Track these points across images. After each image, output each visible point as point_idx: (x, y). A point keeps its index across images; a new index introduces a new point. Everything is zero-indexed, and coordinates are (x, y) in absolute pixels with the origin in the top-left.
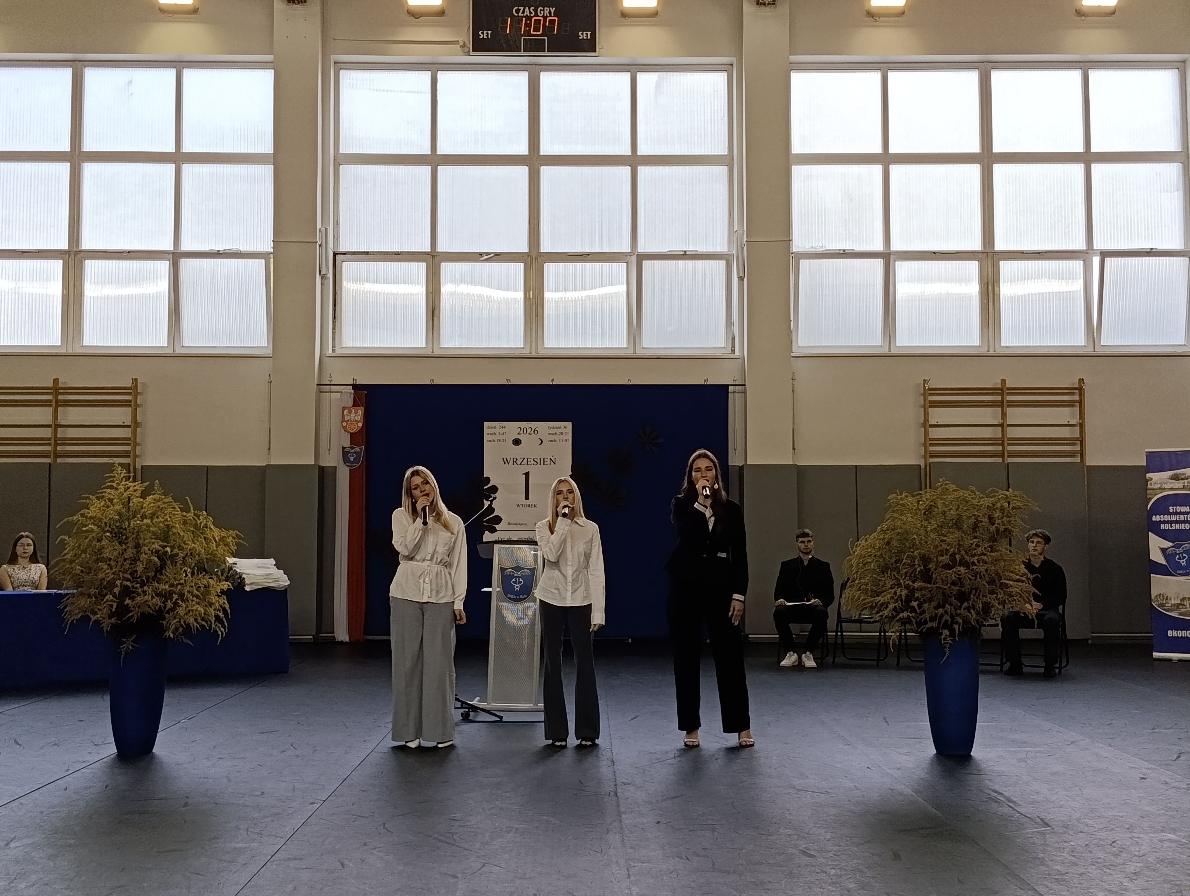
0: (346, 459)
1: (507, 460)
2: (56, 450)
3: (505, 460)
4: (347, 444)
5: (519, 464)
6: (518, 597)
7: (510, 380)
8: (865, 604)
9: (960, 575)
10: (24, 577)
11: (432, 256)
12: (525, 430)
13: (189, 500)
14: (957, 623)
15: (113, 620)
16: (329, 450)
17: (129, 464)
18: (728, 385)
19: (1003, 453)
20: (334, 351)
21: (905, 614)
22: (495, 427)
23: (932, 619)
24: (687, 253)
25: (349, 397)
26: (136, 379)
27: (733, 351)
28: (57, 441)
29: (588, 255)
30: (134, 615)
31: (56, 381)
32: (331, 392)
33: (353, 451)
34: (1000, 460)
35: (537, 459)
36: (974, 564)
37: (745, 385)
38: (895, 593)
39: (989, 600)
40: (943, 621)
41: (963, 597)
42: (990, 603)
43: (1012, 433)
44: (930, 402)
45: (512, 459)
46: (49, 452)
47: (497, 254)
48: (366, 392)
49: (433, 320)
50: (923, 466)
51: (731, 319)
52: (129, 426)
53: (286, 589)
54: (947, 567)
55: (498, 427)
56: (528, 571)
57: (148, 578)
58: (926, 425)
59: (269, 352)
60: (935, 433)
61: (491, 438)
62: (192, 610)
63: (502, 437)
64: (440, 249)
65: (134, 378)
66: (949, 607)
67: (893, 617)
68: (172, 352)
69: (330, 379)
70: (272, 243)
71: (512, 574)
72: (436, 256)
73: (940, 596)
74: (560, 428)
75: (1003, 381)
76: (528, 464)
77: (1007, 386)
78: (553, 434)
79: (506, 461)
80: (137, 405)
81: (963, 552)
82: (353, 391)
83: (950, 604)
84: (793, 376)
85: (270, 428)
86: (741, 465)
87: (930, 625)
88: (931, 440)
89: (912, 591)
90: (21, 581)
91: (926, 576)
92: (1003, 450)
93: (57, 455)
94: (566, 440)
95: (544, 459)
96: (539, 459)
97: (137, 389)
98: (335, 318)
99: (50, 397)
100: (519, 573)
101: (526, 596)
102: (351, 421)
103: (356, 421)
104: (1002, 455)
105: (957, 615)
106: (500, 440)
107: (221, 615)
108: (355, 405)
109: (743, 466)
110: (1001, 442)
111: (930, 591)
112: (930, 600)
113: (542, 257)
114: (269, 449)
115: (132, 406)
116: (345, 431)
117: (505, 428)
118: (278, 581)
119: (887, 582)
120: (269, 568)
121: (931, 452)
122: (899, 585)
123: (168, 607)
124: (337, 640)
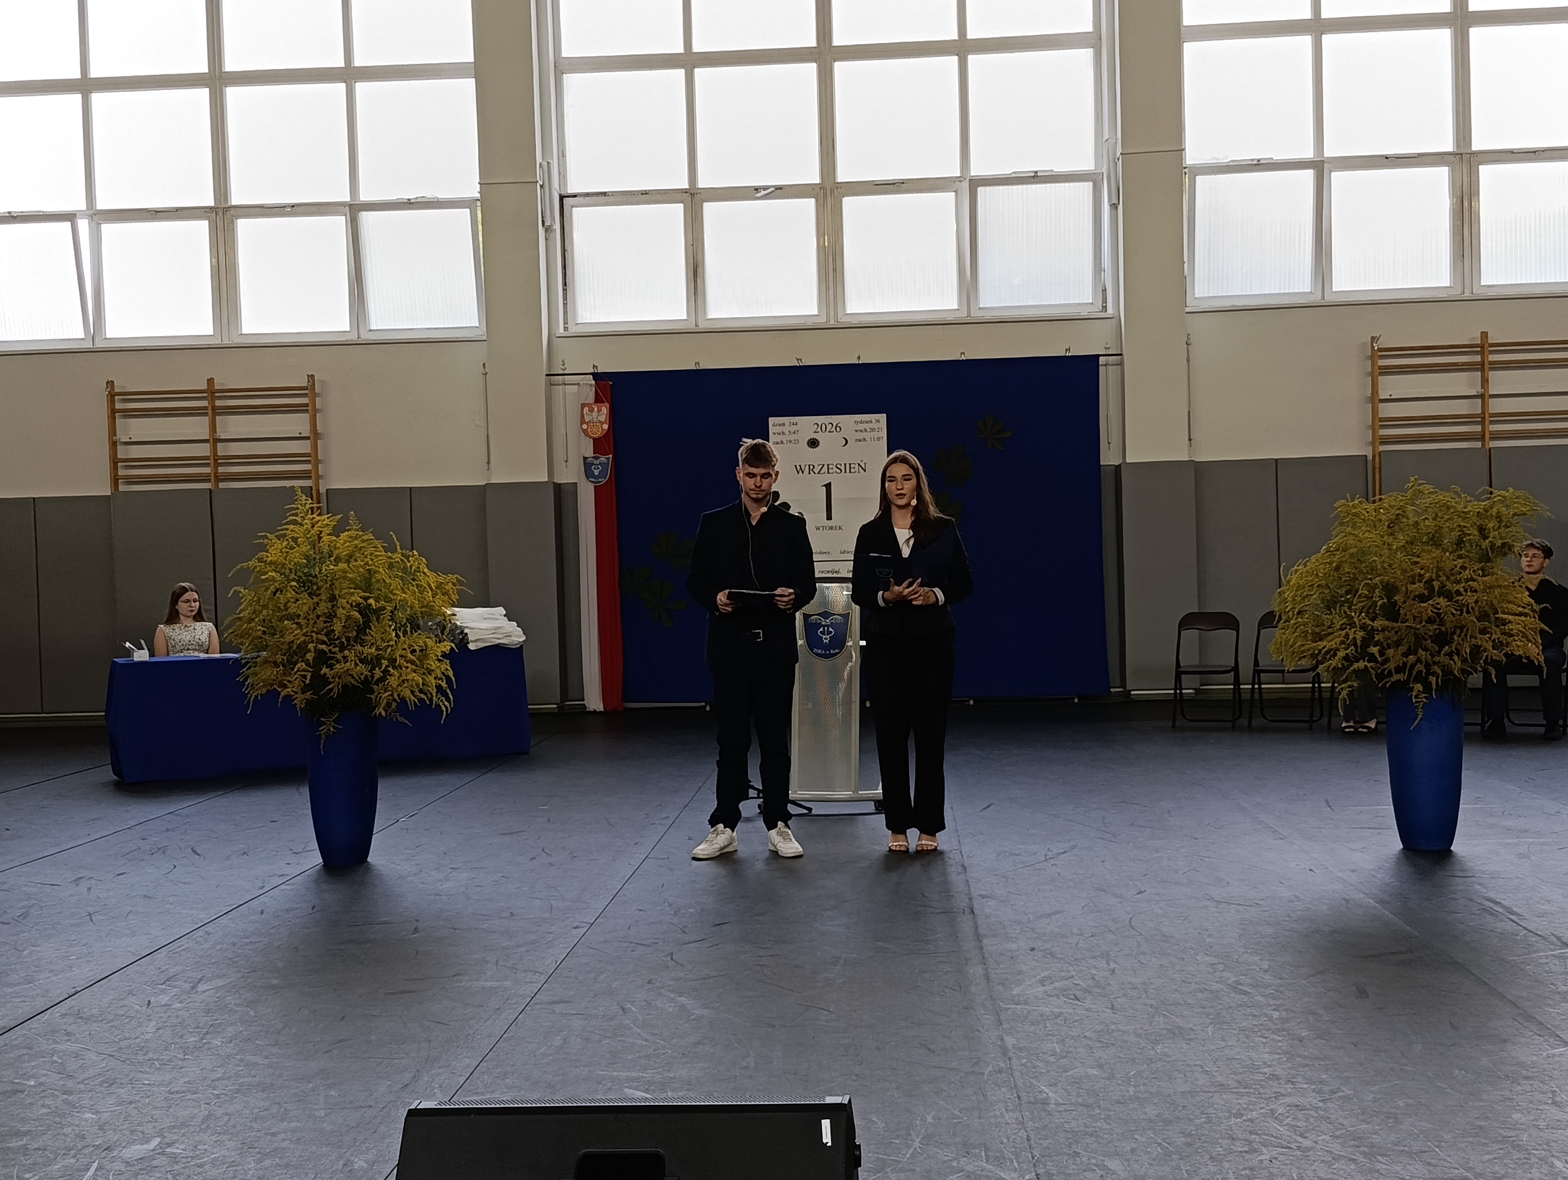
0: (589, 474)
1: (801, 468)
2: (217, 472)
3: (798, 468)
4: (590, 453)
5: (817, 472)
6: (828, 652)
7: (801, 360)
8: (1303, 652)
9: (1439, 609)
10: (187, 638)
11: (691, 194)
12: (824, 426)
13: (394, 536)
14: (1433, 674)
15: (308, 695)
16: (566, 461)
17: (311, 487)
18: (1098, 356)
19: (1483, 436)
20: (566, 329)
21: (1361, 665)
22: (784, 425)
23: (1399, 670)
24: (1039, 174)
25: (589, 390)
26: (313, 376)
27: (1105, 308)
28: (217, 460)
29: (903, 183)
30: (335, 687)
31: (210, 381)
32: (565, 385)
33: (598, 462)
34: (1479, 444)
35: (841, 465)
36: (1458, 593)
37: (1121, 355)
38: (1347, 636)
39: (1480, 643)
40: (1414, 673)
41: (1442, 639)
42: (1481, 647)
43: (1496, 406)
44: (1380, 368)
45: (807, 467)
46: (209, 475)
47: (779, 188)
48: (611, 383)
49: (695, 281)
50: (1370, 458)
51: (1101, 264)
52: (308, 438)
53: (521, 646)
54: (1422, 598)
55: (787, 424)
56: (840, 618)
57: (348, 639)
58: (1375, 400)
59: (482, 333)
60: (1388, 411)
61: (778, 438)
62: (407, 680)
63: (792, 437)
64: (701, 184)
65: (309, 374)
66: (1424, 653)
67: (1345, 668)
68: (355, 338)
69: (563, 368)
70: (478, 186)
71: (819, 621)
72: (697, 194)
73: (1411, 638)
74: (871, 422)
75: (1484, 335)
76: (828, 473)
77: (1490, 342)
78: (861, 431)
79: (799, 470)
80: (315, 411)
81: (1444, 578)
82: (593, 382)
83: (1425, 649)
84: (1188, 339)
85: (488, 435)
86: (1117, 464)
87: (1396, 677)
88: (1381, 420)
89: (1370, 633)
90: (184, 643)
91: (1392, 612)
92: (1483, 431)
93: (219, 479)
94: (879, 439)
95: (850, 464)
96: (843, 466)
97: (314, 388)
98: (565, 285)
99: (205, 403)
100: (828, 621)
101: (838, 651)
102: (593, 423)
103: (600, 421)
104: (1482, 437)
105: (1435, 663)
106: (790, 442)
107: (444, 685)
108: (598, 400)
109: (1120, 465)
110: (1480, 419)
111: (1396, 632)
112: (1398, 644)
113: (839, 190)
114: (488, 463)
115: (310, 411)
116: (586, 435)
117: (796, 424)
118: (510, 636)
119: (1335, 621)
120: (497, 619)
121: (1381, 437)
122: (1352, 625)
123: (377, 677)
124: (588, 710)
